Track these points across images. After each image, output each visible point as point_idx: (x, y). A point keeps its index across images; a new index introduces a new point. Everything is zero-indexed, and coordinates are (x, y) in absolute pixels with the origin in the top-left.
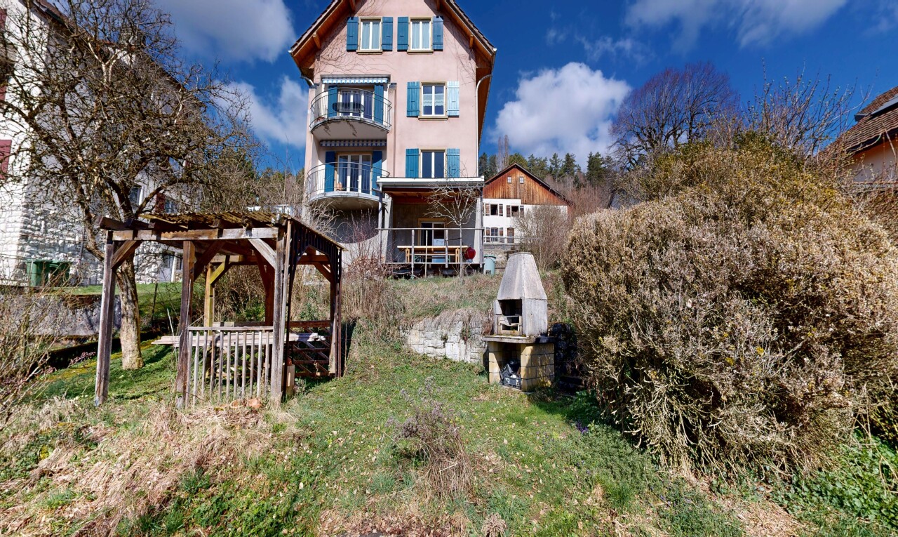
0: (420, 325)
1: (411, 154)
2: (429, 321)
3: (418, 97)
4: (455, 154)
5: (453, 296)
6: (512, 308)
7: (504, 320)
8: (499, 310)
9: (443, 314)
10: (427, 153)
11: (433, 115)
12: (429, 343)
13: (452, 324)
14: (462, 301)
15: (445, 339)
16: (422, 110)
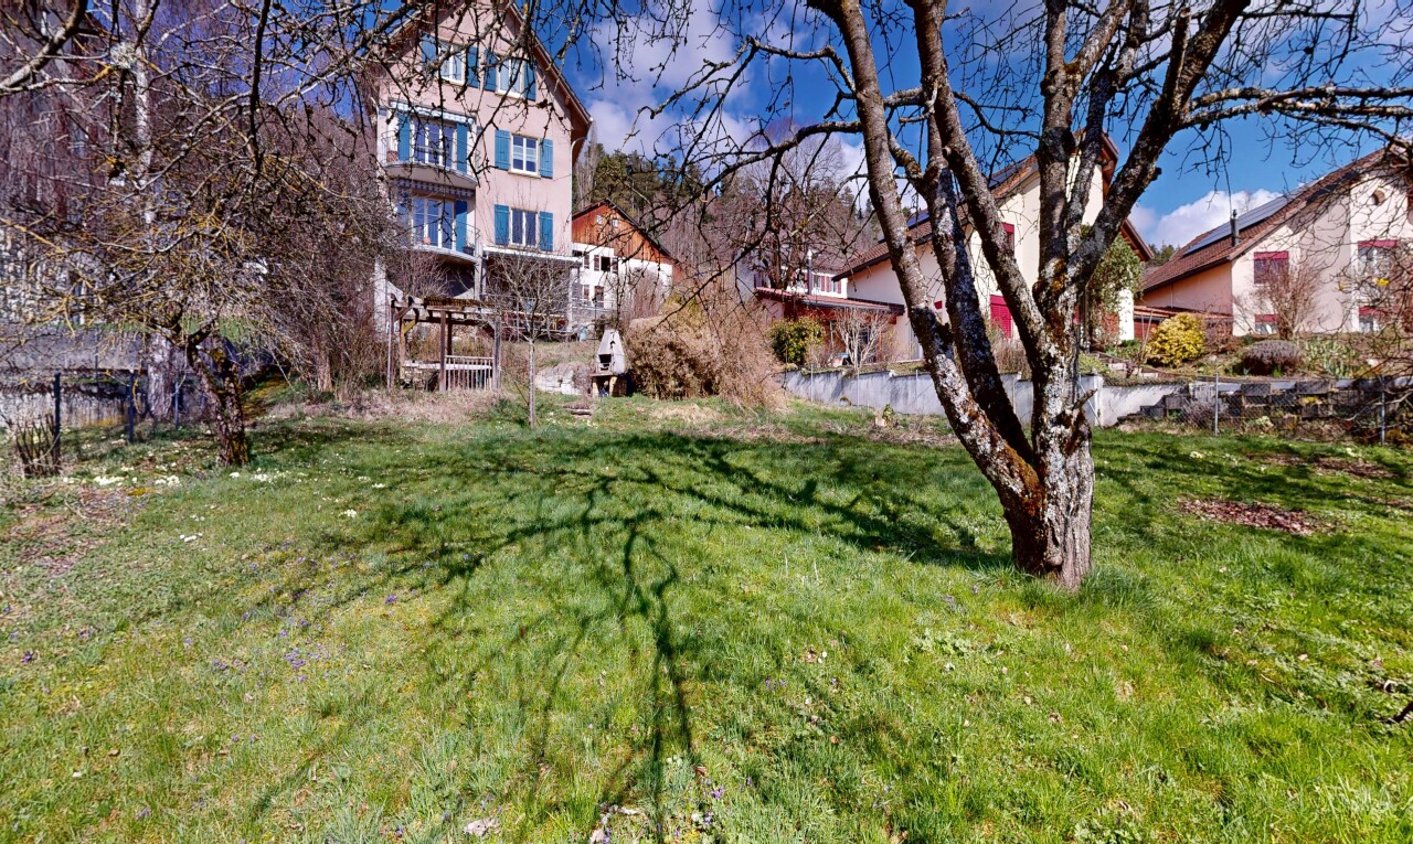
0: (543, 372)
1: (500, 211)
2: (549, 369)
3: (507, 147)
4: (547, 218)
5: (565, 354)
6: (606, 359)
7: (601, 365)
8: (598, 360)
9: (560, 365)
10: (518, 213)
11: (524, 171)
12: (550, 384)
13: (567, 371)
14: (570, 358)
15: (561, 381)
16: (512, 163)
